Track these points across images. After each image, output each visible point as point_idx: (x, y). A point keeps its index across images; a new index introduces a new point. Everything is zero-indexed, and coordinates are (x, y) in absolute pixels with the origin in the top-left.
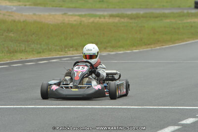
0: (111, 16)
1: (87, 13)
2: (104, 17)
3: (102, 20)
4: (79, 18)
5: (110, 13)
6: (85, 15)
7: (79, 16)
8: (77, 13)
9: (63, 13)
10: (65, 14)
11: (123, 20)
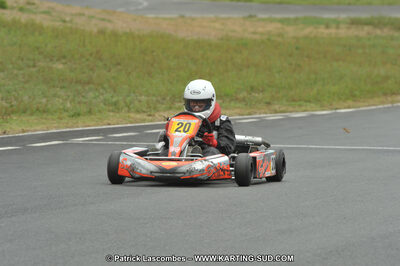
0: (355, 23)
1: (300, 15)
2: (337, 24)
3: (333, 31)
4: (279, 25)
5: (353, 15)
6: (296, 19)
7: (282, 21)
8: (279, 16)
9: (246, 14)
10: (251, 16)
11: (378, 32)
